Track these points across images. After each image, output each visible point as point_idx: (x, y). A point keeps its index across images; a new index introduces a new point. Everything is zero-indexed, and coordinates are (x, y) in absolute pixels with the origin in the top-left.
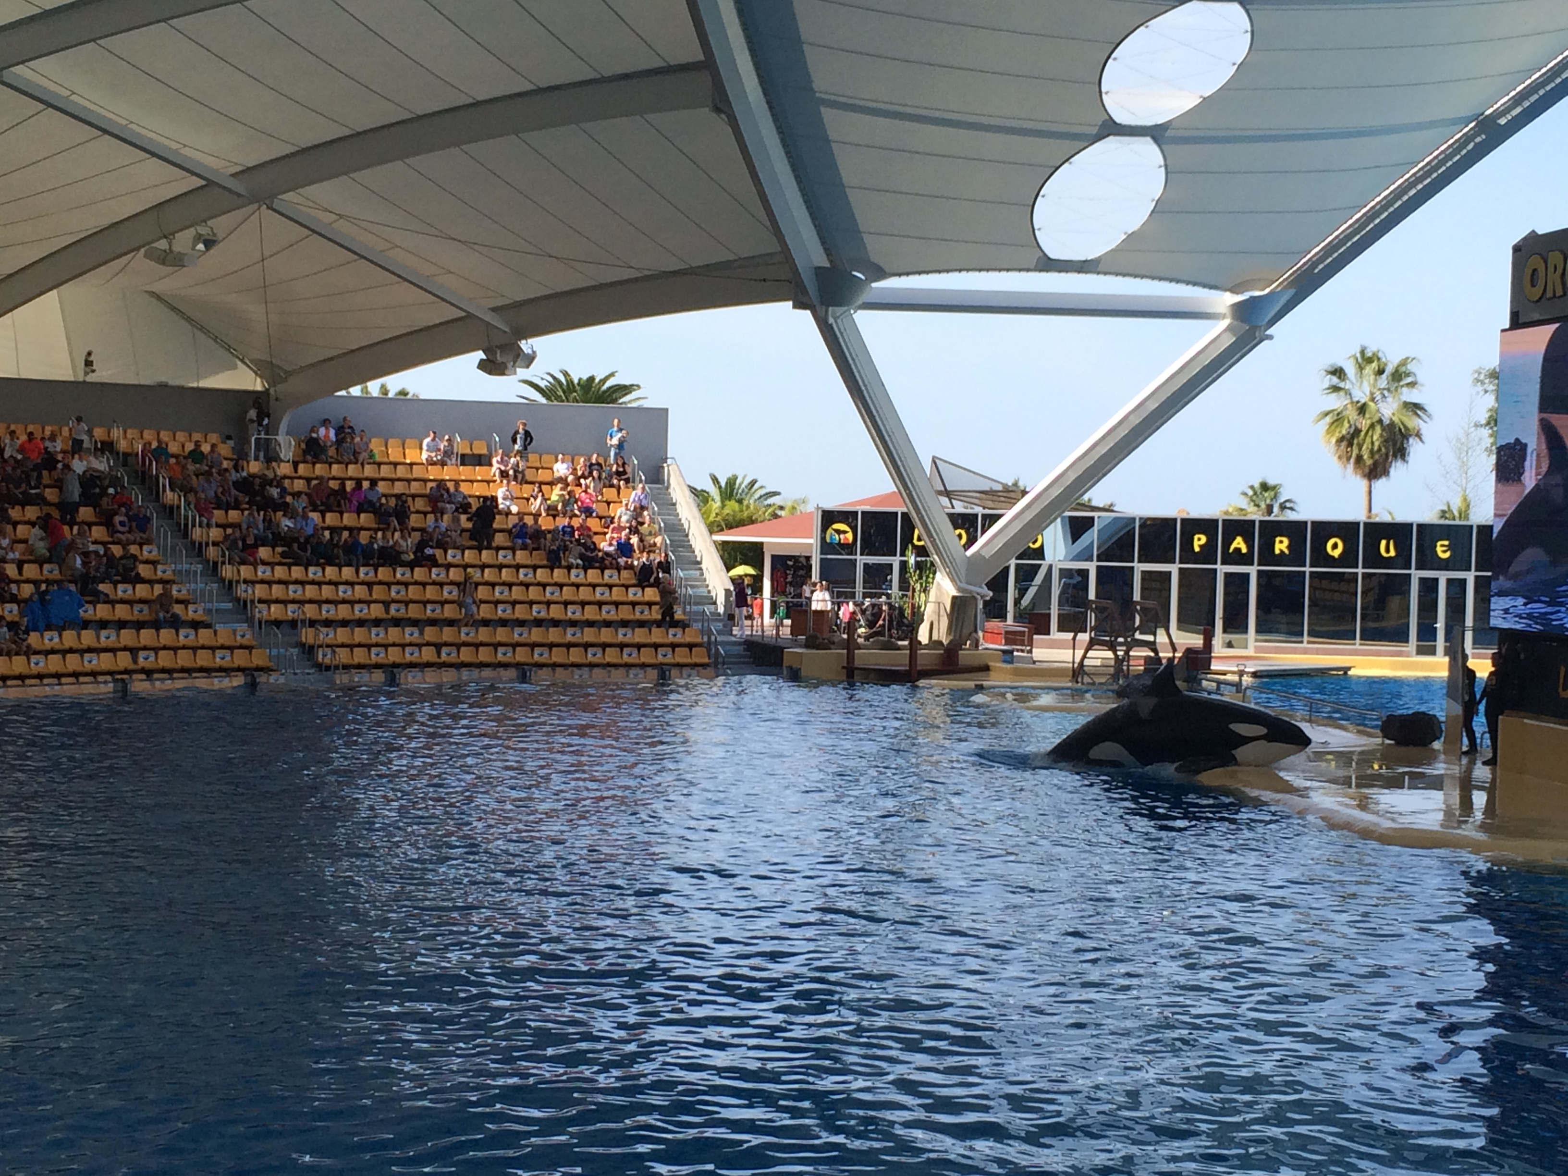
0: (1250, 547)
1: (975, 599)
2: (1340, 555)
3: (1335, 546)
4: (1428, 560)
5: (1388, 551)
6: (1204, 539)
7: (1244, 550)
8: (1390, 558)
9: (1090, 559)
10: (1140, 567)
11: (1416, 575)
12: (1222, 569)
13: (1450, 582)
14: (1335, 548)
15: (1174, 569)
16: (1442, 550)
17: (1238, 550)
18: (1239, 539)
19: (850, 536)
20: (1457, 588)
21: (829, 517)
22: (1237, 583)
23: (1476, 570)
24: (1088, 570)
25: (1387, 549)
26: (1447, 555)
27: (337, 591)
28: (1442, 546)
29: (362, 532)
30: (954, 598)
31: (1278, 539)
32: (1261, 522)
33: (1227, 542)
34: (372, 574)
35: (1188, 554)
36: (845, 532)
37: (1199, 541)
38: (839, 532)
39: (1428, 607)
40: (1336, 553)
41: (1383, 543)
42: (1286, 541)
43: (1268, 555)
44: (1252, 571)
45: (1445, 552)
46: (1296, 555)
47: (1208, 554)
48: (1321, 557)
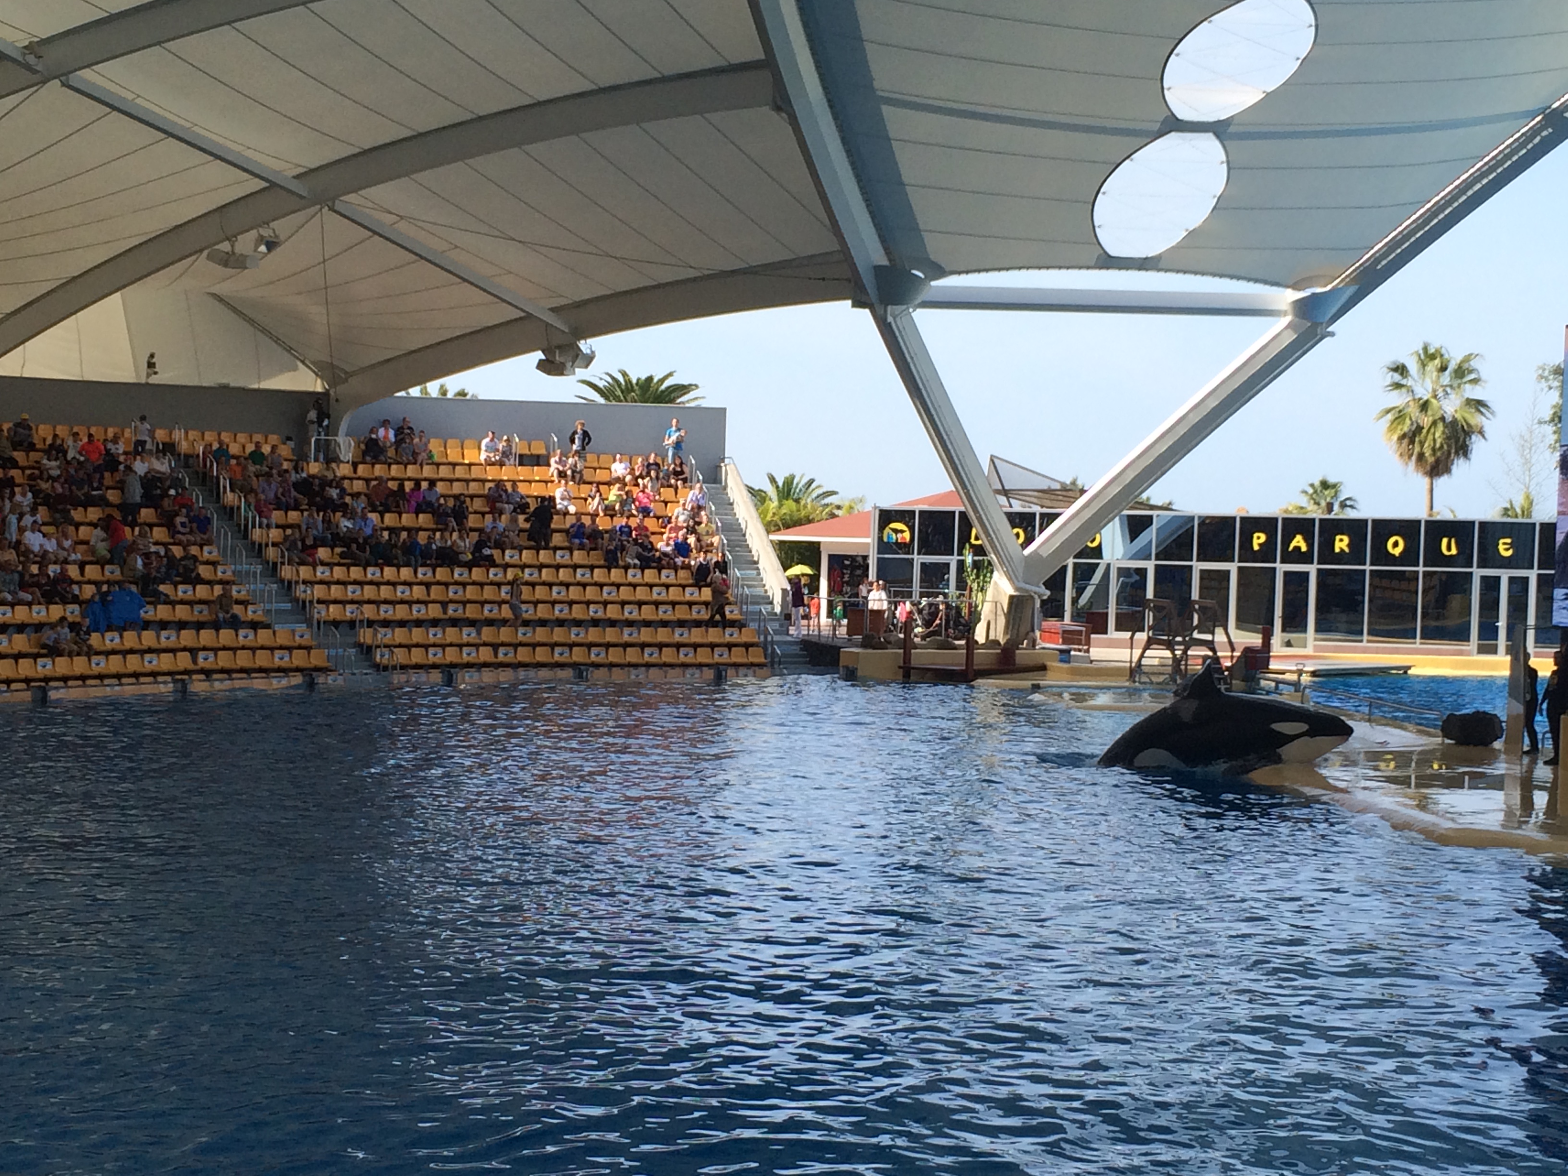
0: (1310, 545)
1: (1032, 597)
2: (1401, 554)
3: (1396, 544)
4: (1489, 558)
5: (1449, 549)
6: (1263, 538)
7: (1304, 548)
8: (1451, 556)
9: (1148, 558)
10: (1198, 566)
11: (1478, 573)
12: (1281, 568)
13: (1512, 580)
14: (1396, 546)
15: (1232, 567)
16: (1504, 549)
17: (1297, 548)
18: (1299, 538)
19: (907, 535)
20: (1519, 586)
21: (886, 517)
22: (1295, 582)
23: (1539, 568)
24: (1146, 569)
25: (1448, 547)
26: (1509, 553)
27: (395, 590)
28: (1505, 544)
29: (421, 533)
30: (1012, 597)
31: (1338, 537)
32: (1321, 520)
33: (1287, 540)
34: (430, 574)
35: (1247, 553)
36: (902, 531)
37: (1259, 539)
38: (896, 531)
39: (1490, 606)
40: (1397, 552)
41: (1445, 541)
42: (1346, 539)
43: (1328, 554)
44: (1312, 569)
45: (1507, 550)
46: (1356, 554)
47: (1267, 552)
48: (1381, 555)
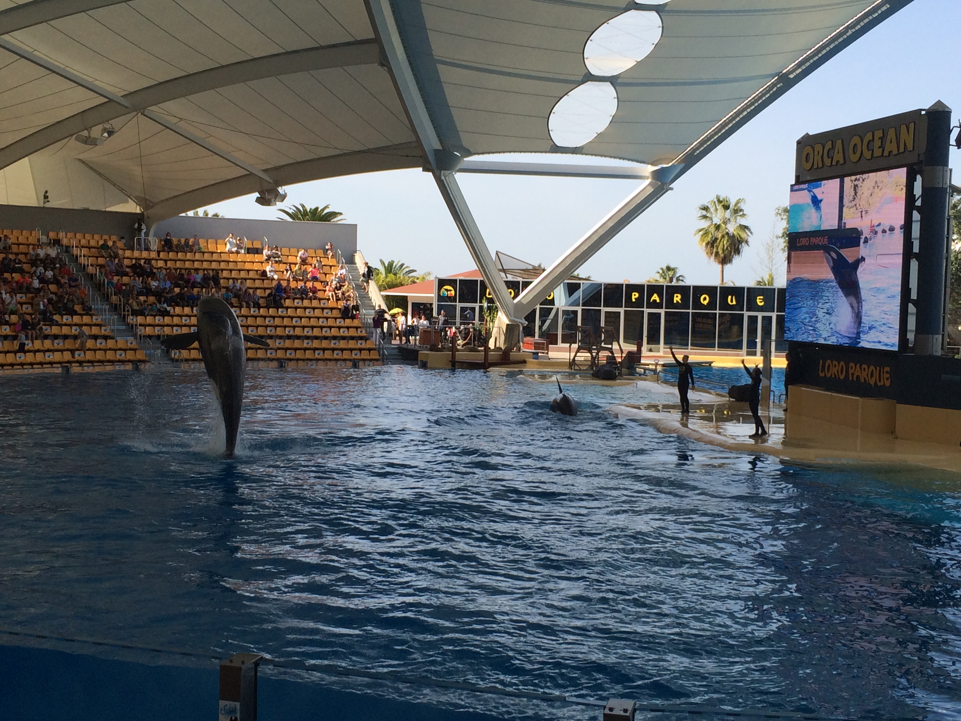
0: (661, 299)
1: (519, 326)
2: (707, 304)
3: (705, 299)
4: (752, 306)
5: (732, 301)
6: (637, 295)
7: (658, 301)
8: (733, 305)
9: (578, 305)
10: (604, 309)
11: (746, 314)
12: (647, 311)
13: (764, 318)
14: (705, 300)
15: (622, 310)
16: (760, 301)
17: (655, 301)
18: (655, 295)
19: (453, 293)
20: (767, 320)
21: (442, 283)
22: (654, 319)
23: (777, 312)
24: (577, 311)
25: (731, 301)
26: (762, 304)
28: (760, 299)
30: (508, 325)
31: (675, 295)
32: (667, 286)
33: (650, 296)
35: (629, 303)
36: (450, 290)
37: (635, 296)
38: (447, 290)
39: (752, 331)
40: (705, 303)
41: (730, 297)
42: (679, 296)
43: (670, 304)
44: (662, 311)
45: (761, 302)
46: (684, 304)
47: (639, 303)
48: (697, 304)
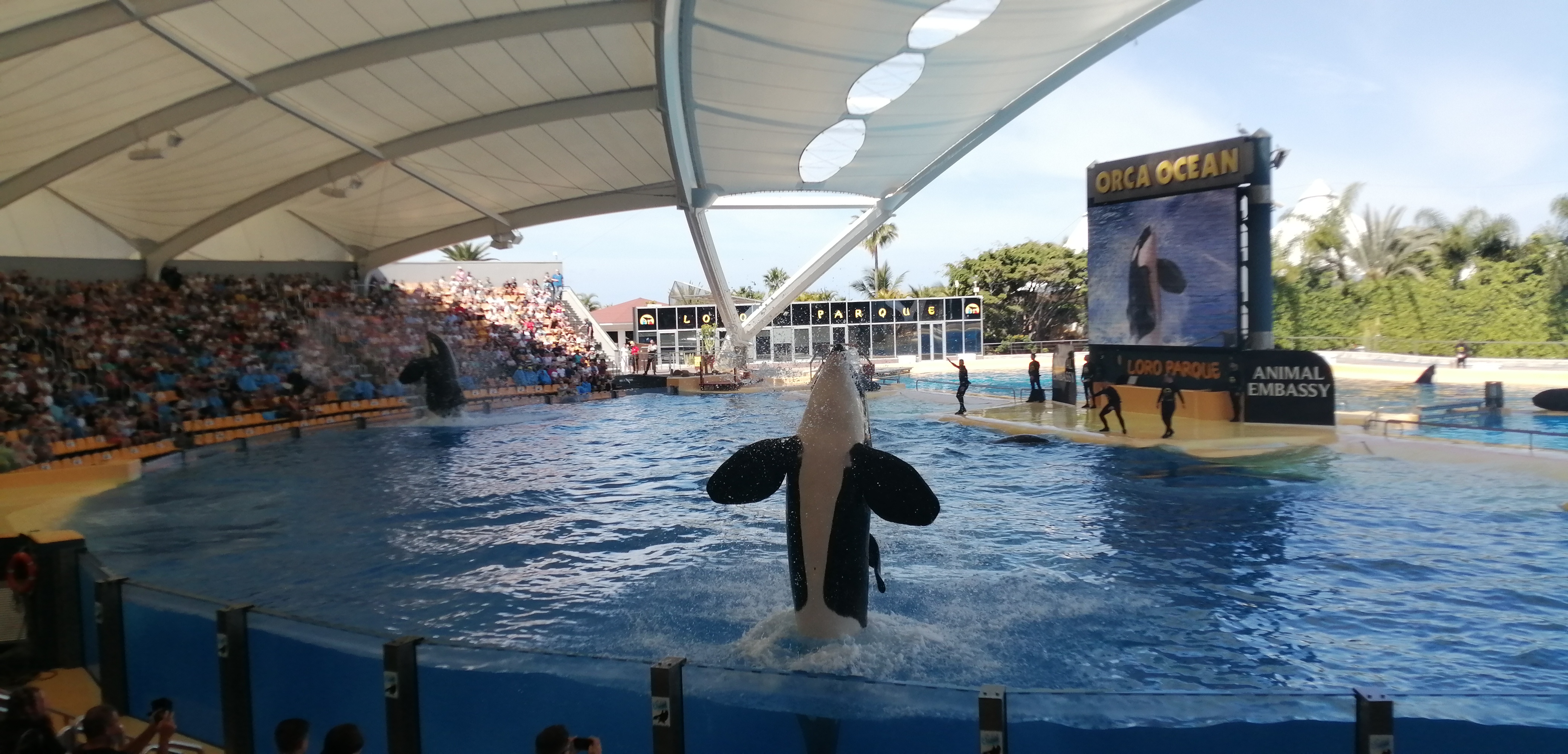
0: (844, 315)
2: (885, 316)
4: (926, 316)
7: (841, 317)
8: (908, 316)
9: (770, 326)
10: (793, 327)
11: (920, 323)
12: (832, 326)
13: (935, 326)
14: (882, 313)
15: (809, 327)
16: (931, 311)
17: (838, 317)
18: (839, 312)
19: (652, 321)
20: (938, 327)
21: (641, 312)
22: (839, 333)
23: (946, 320)
24: (769, 330)
25: (906, 312)
26: (933, 313)
31: (855, 310)
33: (834, 312)
35: (816, 320)
36: (650, 319)
37: (821, 313)
38: (646, 319)
39: (926, 338)
40: (883, 315)
41: (904, 310)
42: (860, 311)
43: (852, 318)
46: (865, 317)
48: (876, 317)
